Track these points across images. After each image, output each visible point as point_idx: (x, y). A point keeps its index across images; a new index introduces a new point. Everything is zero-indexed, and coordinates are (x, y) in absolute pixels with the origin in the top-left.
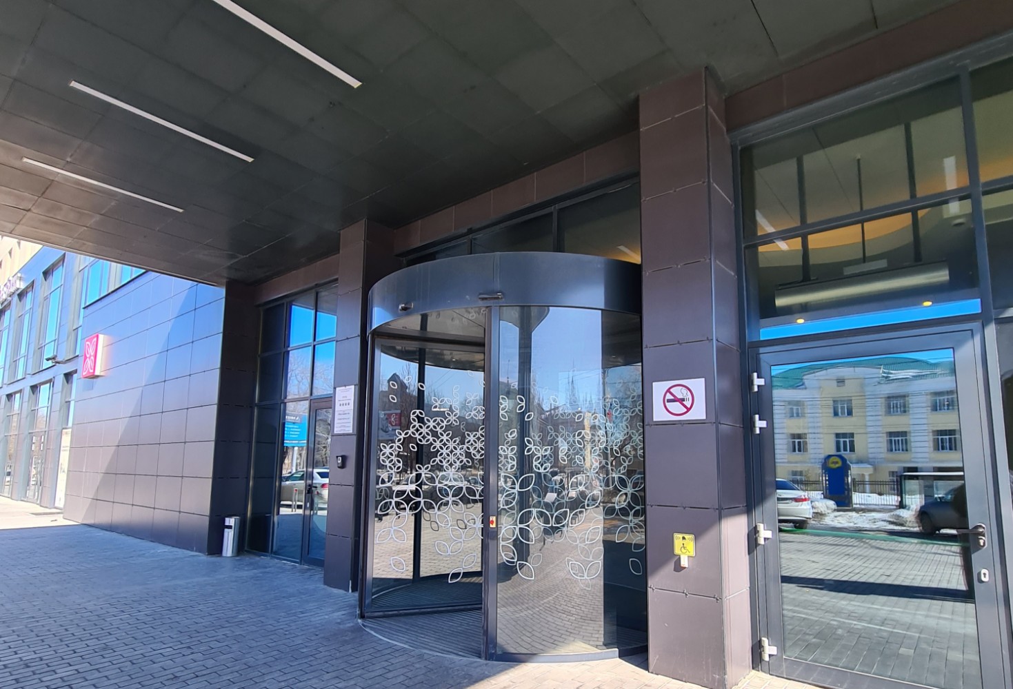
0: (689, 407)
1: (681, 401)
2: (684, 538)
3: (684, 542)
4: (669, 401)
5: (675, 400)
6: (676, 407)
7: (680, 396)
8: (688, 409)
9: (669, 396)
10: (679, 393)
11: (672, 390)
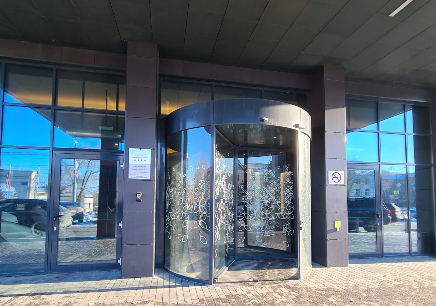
0: (339, 180)
1: (337, 178)
2: (338, 222)
3: (338, 223)
4: (334, 177)
5: (335, 177)
6: (335, 180)
7: (337, 176)
8: (339, 181)
9: (333, 176)
10: (336, 175)
11: (334, 174)
